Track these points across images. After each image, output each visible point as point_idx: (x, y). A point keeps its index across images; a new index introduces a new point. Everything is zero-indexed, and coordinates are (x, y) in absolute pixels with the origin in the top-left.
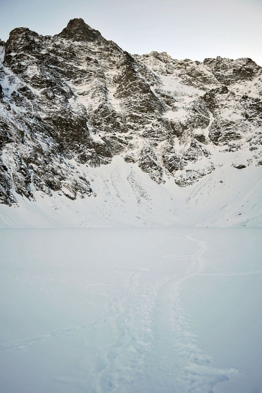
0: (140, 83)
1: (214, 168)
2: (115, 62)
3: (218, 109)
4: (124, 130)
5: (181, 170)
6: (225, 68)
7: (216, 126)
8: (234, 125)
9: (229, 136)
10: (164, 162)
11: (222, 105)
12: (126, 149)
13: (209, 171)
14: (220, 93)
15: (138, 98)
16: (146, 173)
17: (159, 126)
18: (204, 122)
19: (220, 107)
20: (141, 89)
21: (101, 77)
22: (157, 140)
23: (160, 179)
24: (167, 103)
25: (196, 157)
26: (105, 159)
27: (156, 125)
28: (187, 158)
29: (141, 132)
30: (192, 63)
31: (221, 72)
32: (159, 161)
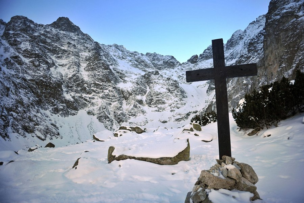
0: (103, 63)
1: (148, 122)
2: (88, 47)
3: (152, 84)
4: (89, 93)
5: (126, 122)
6: (158, 60)
7: (150, 95)
8: (162, 95)
9: (158, 102)
10: (115, 116)
11: (155, 82)
12: (89, 105)
13: (144, 124)
14: (154, 75)
15: (100, 72)
16: (101, 123)
17: (113, 92)
18: (143, 92)
19: (154, 83)
20: (104, 67)
21: (77, 56)
22: (112, 101)
23: (111, 127)
24: (120, 78)
25: (136, 114)
26: (73, 112)
27: (112, 91)
28: (130, 114)
29: (101, 95)
30: (138, 54)
31: (156, 62)
32: (111, 115)
